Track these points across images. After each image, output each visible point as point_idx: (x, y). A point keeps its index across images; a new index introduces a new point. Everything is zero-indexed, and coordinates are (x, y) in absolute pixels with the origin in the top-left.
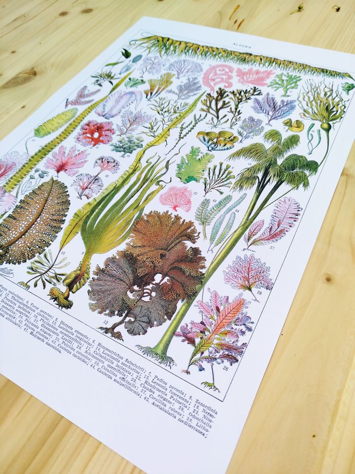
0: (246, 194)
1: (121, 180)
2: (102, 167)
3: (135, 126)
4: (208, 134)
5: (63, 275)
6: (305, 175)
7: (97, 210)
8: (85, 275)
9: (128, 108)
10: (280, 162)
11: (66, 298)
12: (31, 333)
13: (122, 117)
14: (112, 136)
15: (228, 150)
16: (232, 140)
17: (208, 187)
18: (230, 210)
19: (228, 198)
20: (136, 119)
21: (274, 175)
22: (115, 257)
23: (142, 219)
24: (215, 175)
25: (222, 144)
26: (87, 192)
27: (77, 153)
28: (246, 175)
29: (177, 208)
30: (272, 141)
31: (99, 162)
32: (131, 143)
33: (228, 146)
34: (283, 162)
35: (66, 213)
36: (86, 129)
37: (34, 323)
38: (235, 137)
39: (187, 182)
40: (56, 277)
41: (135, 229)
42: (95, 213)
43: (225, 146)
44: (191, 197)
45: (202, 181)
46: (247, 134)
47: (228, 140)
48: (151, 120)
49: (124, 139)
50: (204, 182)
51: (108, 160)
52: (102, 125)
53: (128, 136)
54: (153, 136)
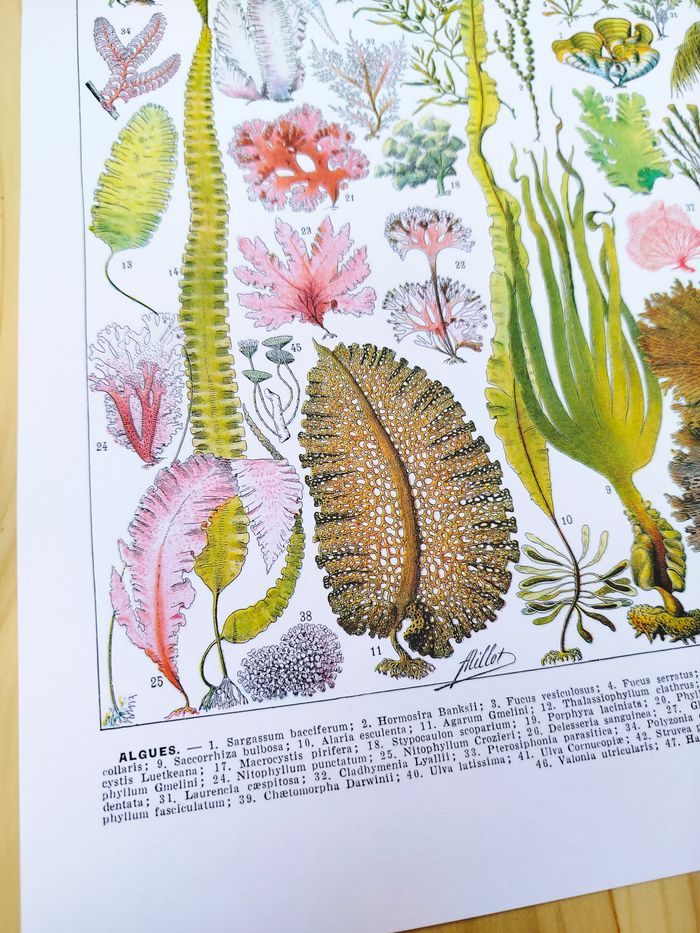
1: (506, 258)
2: (421, 244)
3: (383, 93)
4: (575, 43)
5: (620, 569)
7: (530, 368)
8: (665, 533)
9: (307, 43)
11: (680, 612)
12: (690, 740)
13: (323, 78)
14: (355, 146)
15: (655, 68)
16: (639, 39)
20: (365, 67)
22: (681, 453)
23: (645, 330)
24: (688, 143)
25: (631, 58)
26: (455, 333)
27: (309, 239)
29: (689, 263)
31: (399, 235)
32: (425, 146)
33: (645, 57)
35: (466, 420)
36: (257, 158)
37: (673, 715)
38: (638, 27)
39: (650, 187)
40: (611, 582)
41: (656, 366)
42: (533, 377)
43: (638, 59)
44: (689, 221)
45: (674, 169)
46: (656, 9)
47: (631, 40)
48: (408, 57)
49: (394, 142)
50: (681, 171)
51: (418, 221)
52: (289, 124)
53: (398, 129)
54: (458, 102)
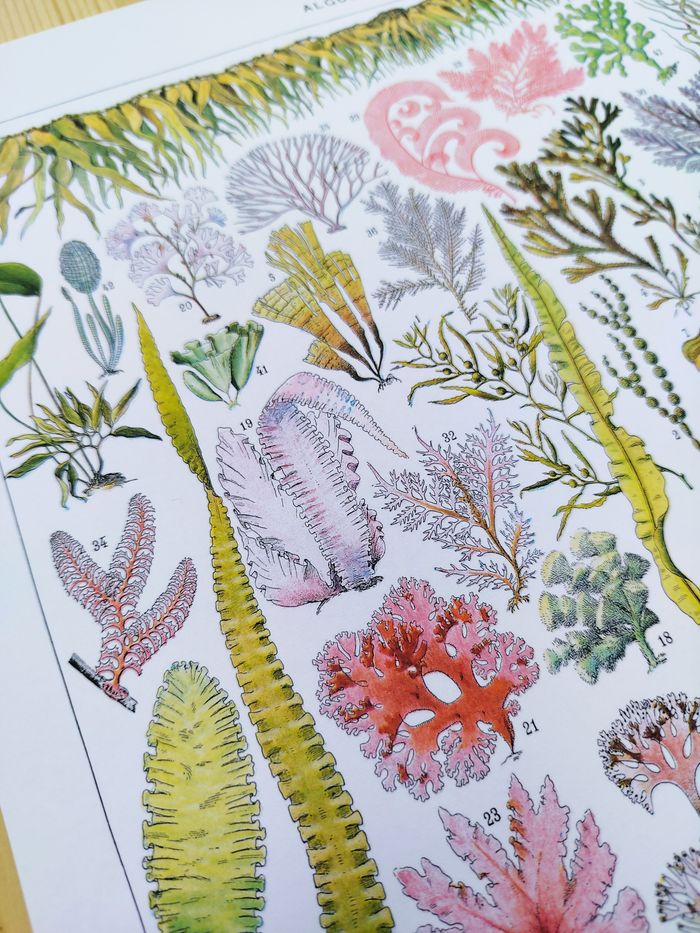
2: (665, 774)
3: (501, 515)
9: (362, 470)
13: (410, 523)
14: (500, 628)
20: (459, 483)
27: (502, 831)
31: (628, 769)
32: (597, 589)
36: (368, 705)
48: (510, 443)
49: (552, 598)
51: (643, 730)
52: (391, 623)
53: (549, 574)
54: (608, 493)
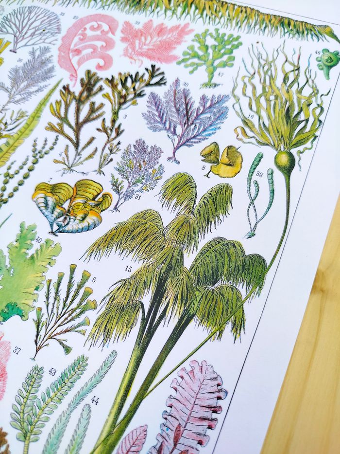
0: (114, 353)
4: (54, 189)
6: (239, 298)
10: (189, 260)
15: (89, 232)
16: (98, 205)
17: (42, 333)
18: (80, 397)
19: (80, 364)
21: (176, 298)
24: (59, 301)
25: (80, 216)
28: (120, 299)
30: (177, 203)
33: (90, 220)
34: (196, 260)
38: (105, 196)
39: (4, 320)
43: (83, 219)
44: (7, 360)
45: (33, 315)
46: (129, 187)
47: (92, 203)
50: (36, 318)
